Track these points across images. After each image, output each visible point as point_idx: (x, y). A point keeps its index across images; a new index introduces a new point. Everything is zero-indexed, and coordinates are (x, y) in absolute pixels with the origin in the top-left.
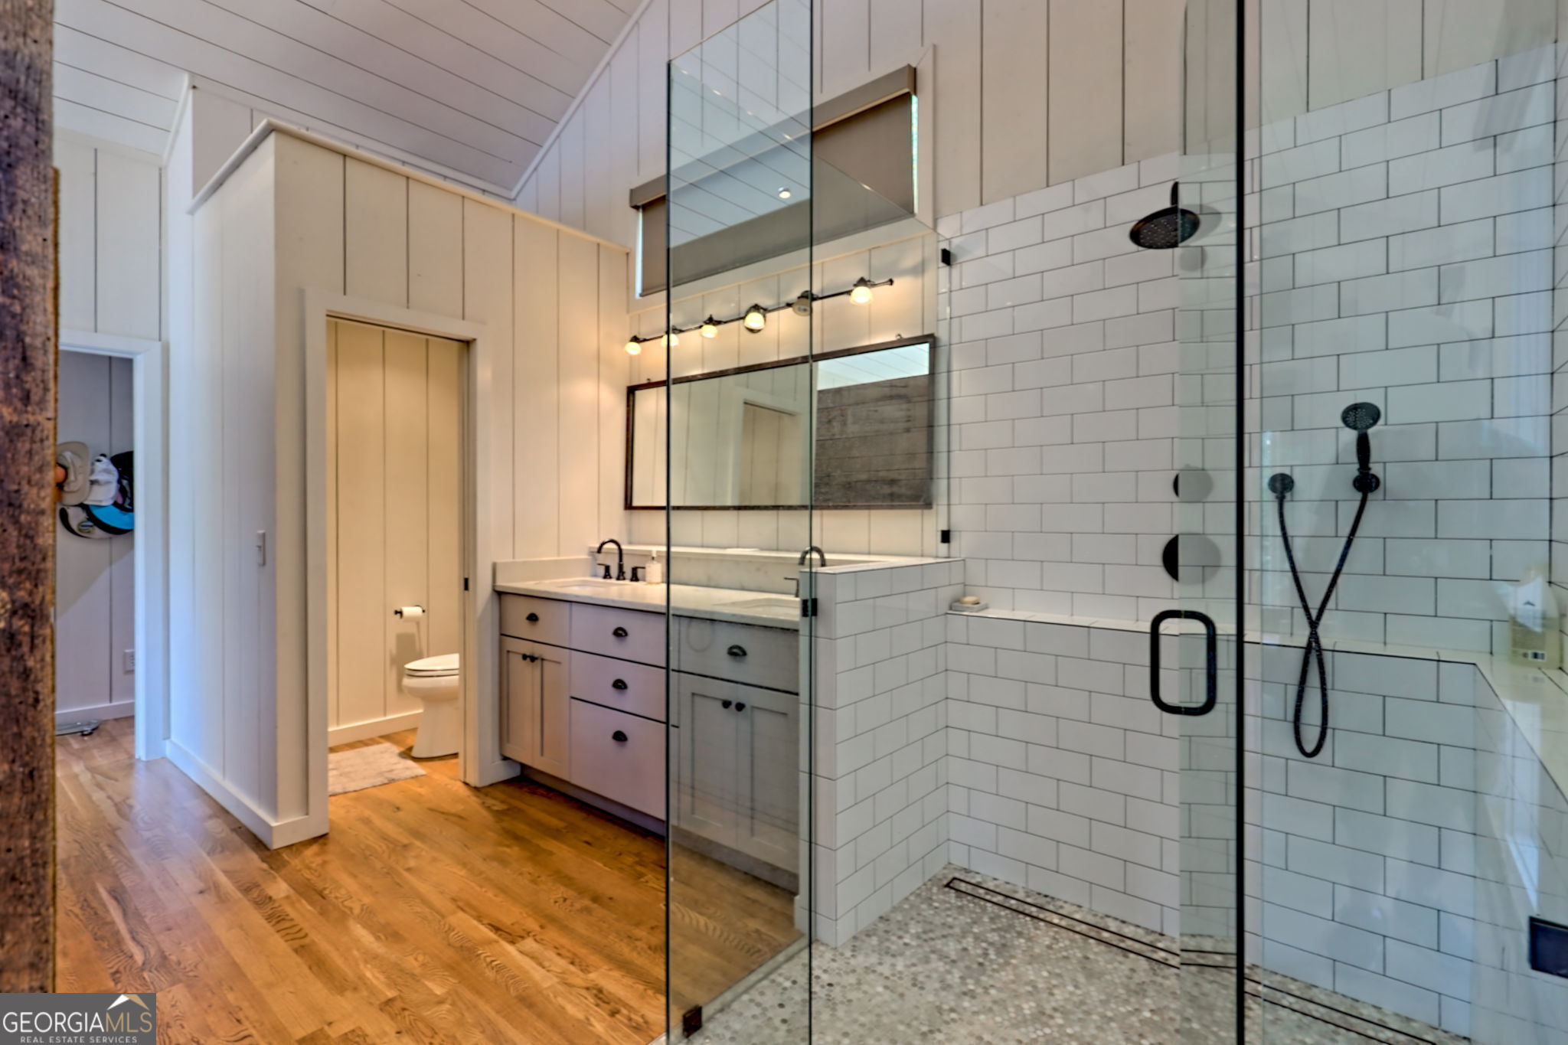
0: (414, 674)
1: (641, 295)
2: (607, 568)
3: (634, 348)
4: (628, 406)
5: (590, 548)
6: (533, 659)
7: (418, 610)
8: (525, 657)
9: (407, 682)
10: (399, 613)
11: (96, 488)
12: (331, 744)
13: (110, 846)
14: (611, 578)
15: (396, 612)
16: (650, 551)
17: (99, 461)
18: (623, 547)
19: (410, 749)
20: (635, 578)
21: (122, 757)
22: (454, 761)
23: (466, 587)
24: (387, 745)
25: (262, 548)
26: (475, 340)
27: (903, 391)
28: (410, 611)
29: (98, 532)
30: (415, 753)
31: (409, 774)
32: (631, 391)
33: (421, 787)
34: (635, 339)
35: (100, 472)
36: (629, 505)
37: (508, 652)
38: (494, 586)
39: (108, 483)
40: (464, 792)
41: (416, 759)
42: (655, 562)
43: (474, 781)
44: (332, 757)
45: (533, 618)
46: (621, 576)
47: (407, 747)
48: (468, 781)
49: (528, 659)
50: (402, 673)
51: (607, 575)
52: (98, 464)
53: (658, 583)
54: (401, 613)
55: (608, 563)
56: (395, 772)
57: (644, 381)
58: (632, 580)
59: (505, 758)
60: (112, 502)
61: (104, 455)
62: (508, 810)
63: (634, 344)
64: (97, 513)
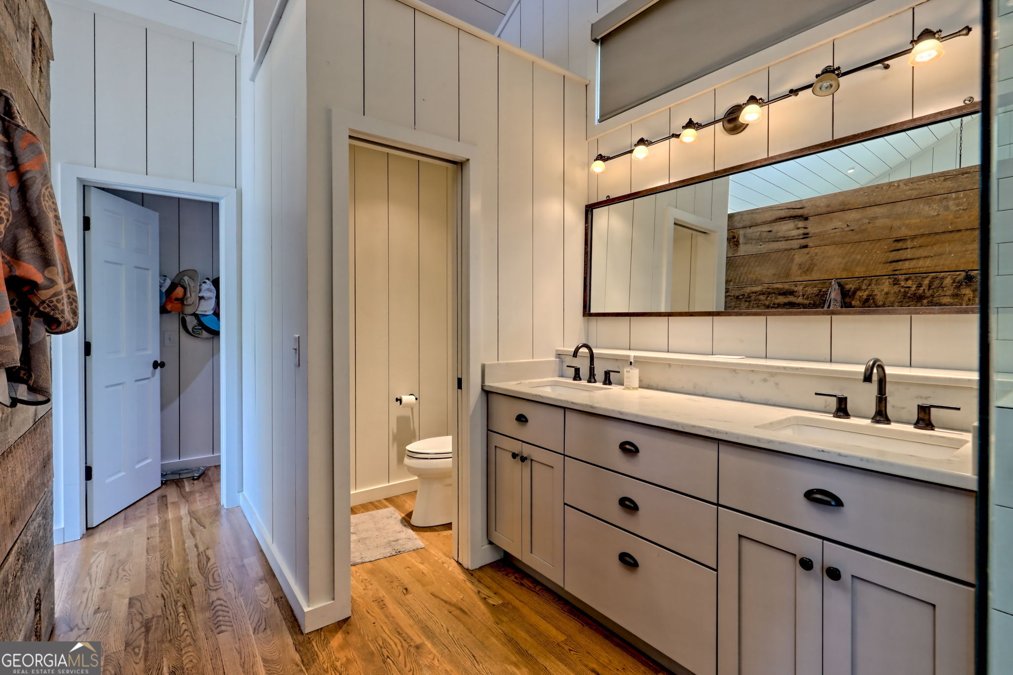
0: (413, 455)
1: (600, 121)
2: (577, 370)
3: (599, 167)
4: (586, 222)
5: (557, 351)
6: (523, 459)
7: (413, 398)
8: (514, 456)
9: (407, 461)
10: (399, 400)
11: (202, 301)
12: (353, 504)
13: (184, 607)
14: (580, 379)
15: (397, 400)
16: (629, 356)
17: (205, 282)
18: (595, 351)
19: (410, 515)
20: (607, 381)
21: (212, 502)
22: (449, 532)
23: (460, 386)
24: (391, 509)
25: (297, 350)
26: (468, 160)
27: (799, 212)
28: (406, 399)
29: (205, 334)
30: (415, 521)
31: (410, 546)
32: (590, 209)
33: (422, 564)
34: (601, 158)
35: (205, 290)
36: (587, 312)
37: (496, 447)
38: (483, 386)
39: (210, 298)
40: (461, 576)
41: (415, 528)
42: (632, 367)
43: (468, 564)
44: (354, 519)
45: (522, 419)
46: (592, 378)
47: (407, 513)
48: (460, 561)
49: (518, 458)
50: (402, 454)
51: (577, 376)
52: (204, 285)
53: (636, 389)
54: (400, 400)
55: (578, 366)
56: (400, 542)
57: (603, 198)
58: (605, 383)
59: (491, 543)
60: (212, 312)
61: (208, 279)
62: (503, 604)
63: (600, 163)
64: (203, 319)
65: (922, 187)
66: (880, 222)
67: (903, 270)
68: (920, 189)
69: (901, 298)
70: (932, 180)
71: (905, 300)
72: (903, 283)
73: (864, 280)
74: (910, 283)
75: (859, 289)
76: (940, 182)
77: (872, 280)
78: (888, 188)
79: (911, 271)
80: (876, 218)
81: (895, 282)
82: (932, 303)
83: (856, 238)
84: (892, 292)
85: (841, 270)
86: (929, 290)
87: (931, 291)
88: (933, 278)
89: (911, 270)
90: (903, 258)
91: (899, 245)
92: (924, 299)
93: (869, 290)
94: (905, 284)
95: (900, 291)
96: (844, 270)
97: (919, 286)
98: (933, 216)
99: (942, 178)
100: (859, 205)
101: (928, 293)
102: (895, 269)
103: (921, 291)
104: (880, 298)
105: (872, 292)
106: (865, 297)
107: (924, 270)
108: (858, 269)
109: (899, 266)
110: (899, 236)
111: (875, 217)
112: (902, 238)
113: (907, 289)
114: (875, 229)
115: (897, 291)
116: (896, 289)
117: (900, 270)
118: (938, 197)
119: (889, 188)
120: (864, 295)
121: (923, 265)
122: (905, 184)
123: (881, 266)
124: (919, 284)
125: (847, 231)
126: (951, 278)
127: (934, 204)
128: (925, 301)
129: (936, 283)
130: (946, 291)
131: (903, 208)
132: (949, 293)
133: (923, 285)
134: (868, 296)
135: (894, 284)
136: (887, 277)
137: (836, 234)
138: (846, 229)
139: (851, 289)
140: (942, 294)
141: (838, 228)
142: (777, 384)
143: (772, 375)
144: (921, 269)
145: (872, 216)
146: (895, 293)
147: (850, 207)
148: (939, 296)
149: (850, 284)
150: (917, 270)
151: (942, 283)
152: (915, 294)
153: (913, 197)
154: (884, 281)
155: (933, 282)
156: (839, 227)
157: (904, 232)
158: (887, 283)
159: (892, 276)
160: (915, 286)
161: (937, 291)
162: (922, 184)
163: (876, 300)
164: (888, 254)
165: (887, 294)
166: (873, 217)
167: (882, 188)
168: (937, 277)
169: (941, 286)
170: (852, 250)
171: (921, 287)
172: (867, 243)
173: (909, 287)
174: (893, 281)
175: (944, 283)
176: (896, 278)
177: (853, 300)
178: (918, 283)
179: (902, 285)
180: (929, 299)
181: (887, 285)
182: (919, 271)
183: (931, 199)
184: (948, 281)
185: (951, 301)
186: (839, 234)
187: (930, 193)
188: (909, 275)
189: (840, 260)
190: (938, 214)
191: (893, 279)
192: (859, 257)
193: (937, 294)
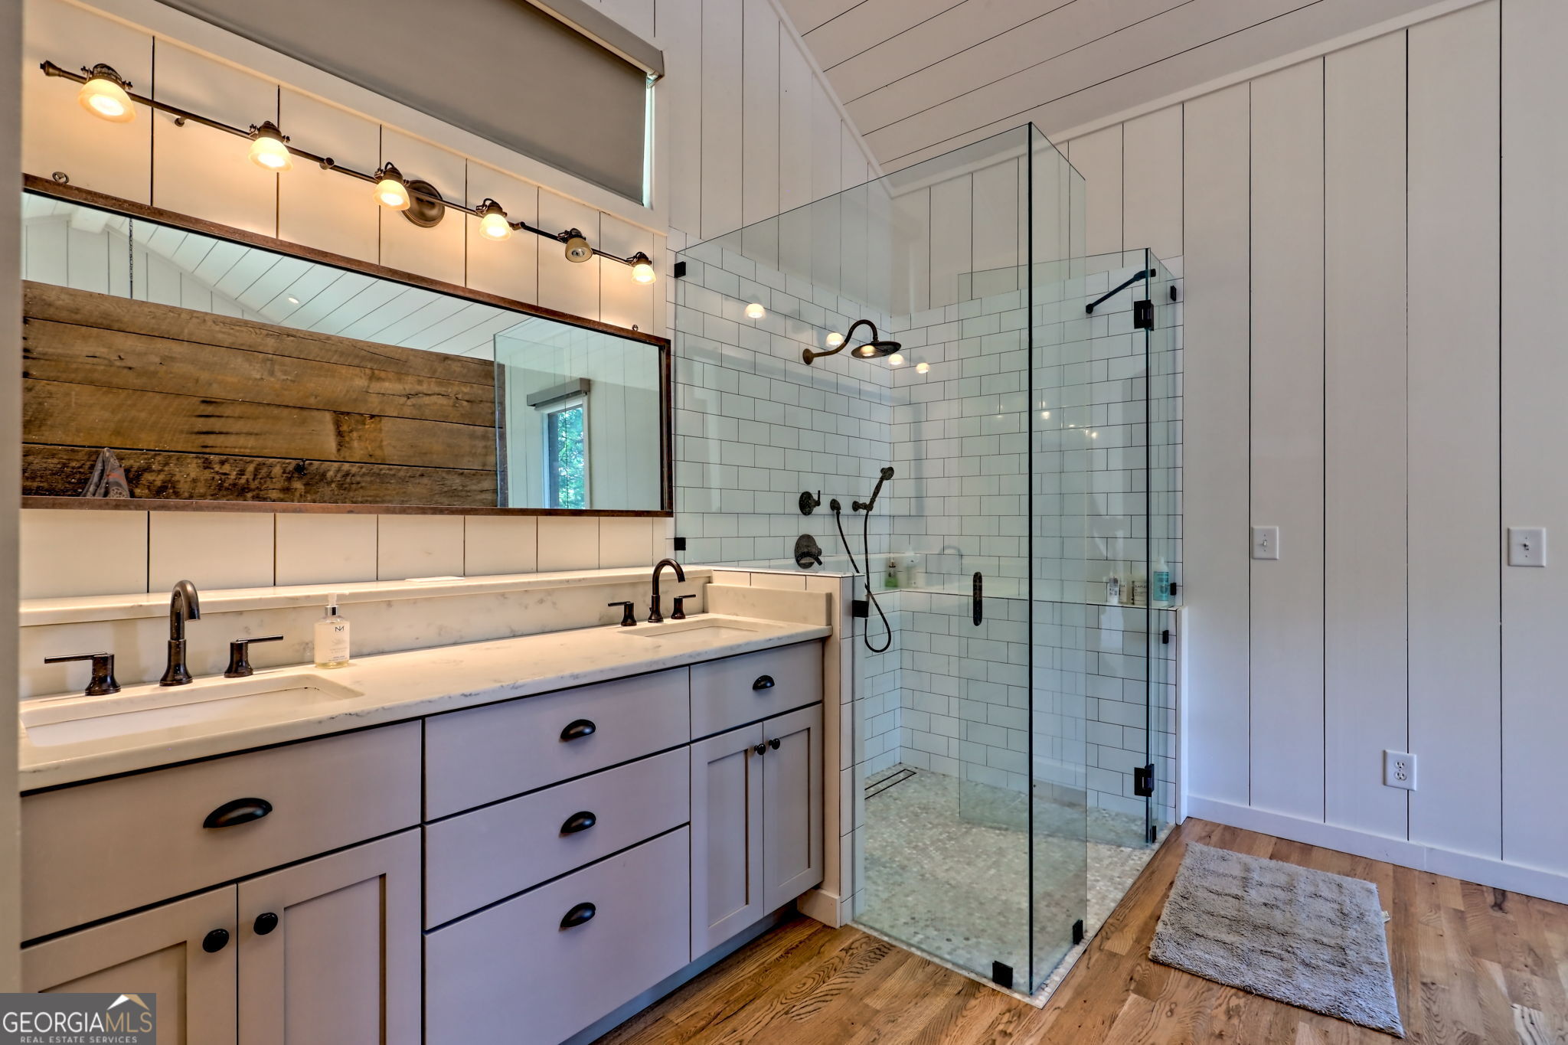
65: (238, 334)
66: (181, 368)
67: (216, 447)
68: (236, 337)
69: (215, 489)
70: (251, 329)
71: (221, 493)
72: (217, 468)
73: (156, 455)
74: (226, 468)
75: (148, 469)
76: (261, 336)
77: (170, 457)
78: (188, 318)
79: (228, 451)
80: (172, 359)
81: (205, 465)
82: (257, 498)
83: (139, 382)
84: (202, 478)
85: (109, 433)
86: (254, 479)
87: (256, 482)
88: (259, 465)
89: (228, 449)
90: (217, 430)
91: (210, 410)
92: (247, 492)
93: (165, 473)
94: (221, 468)
95: (214, 478)
96: (117, 433)
97: (242, 473)
98: (256, 379)
99: (265, 332)
100: (141, 330)
101: (253, 485)
102: (205, 444)
103: (243, 481)
104: (184, 487)
105: (172, 477)
106: (158, 483)
107: (247, 451)
108: (143, 436)
109: (210, 440)
110: (209, 395)
111: (171, 357)
112: (213, 400)
113: (223, 477)
114: (171, 375)
115: (209, 478)
116: (207, 474)
117: (212, 447)
118: (261, 356)
119: (191, 319)
120: (159, 480)
121: (248, 444)
122: (214, 322)
123: (184, 436)
124: (240, 471)
125: (119, 367)
126: (281, 467)
127: (257, 363)
128: (249, 495)
129: (264, 471)
130: (275, 483)
131: (214, 356)
132: (278, 486)
133: (246, 473)
134: (164, 483)
135: (205, 468)
136: (194, 455)
137: (95, 367)
138: (118, 363)
139: (132, 467)
140: (271, 487)
141: (99, 357)
142: (554, 604)
143: (550, 593)
144: (242, 450)
145: (166, 354)
146: (206, 480)
147: (123, 327)
148: (267, 489)
149: (129, 459)
150: (237, 450)
151: (270, 472)
152: (234, 485)
153: (226, 345)
154: (189, 461)
155: (260, 469)
156: (104, 356)
157: (216, 391)
158: (194, 465)
159: (201, 455)
160: (235, 473)
161: (265, 482)
162: (238, 331)
163: (179, 490)
164: (194, 419)
165: (194, 481)
166: (167, 357)
167: (179, 315)
168: (264, 464)
169: (269, 476)
170: (129, 402)
171: (243, 475)
172: (158, 397)
173: (225, 474)
174: (204, 463)
175: (273, 473)
176: (207, 459)
177: (137, 487)
178: (238, 469)
179: (217, 469)
180: (254, 493)
181: (194, 468)
182: (240, 452)
183: (253, 355)
184: (277, 470)
185: (281, 496)
186: (102, 368)
187: (250, 346)
188: (225, 457)
189: (107, 415)
190: (262, 379)
191: (203, 460)
192: (143, 415)
193: (265, 486)
